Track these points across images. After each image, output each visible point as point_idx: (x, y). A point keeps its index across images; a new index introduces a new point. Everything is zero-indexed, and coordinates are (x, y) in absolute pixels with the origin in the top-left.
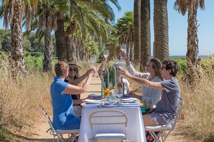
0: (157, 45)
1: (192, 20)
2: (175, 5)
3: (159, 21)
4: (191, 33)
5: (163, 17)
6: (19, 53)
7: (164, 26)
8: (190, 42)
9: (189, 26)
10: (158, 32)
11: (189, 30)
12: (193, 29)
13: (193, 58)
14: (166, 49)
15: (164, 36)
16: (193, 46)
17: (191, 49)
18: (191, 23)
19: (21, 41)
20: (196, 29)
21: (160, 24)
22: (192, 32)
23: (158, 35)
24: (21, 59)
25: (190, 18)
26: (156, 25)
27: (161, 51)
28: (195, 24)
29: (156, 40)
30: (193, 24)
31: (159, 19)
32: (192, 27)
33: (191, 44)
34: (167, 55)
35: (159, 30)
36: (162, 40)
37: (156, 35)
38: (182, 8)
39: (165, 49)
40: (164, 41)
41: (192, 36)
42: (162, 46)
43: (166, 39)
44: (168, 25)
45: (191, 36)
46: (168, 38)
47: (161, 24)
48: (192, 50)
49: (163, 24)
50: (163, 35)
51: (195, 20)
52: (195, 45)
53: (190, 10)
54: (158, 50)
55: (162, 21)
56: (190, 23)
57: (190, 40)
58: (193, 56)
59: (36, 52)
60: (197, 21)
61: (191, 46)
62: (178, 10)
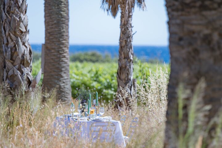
0: (49, 50)
1: (126, 25)
2: (103, 3)
3: (55, 9)
4: (124, 43)
7: (63, 18)
8: (123, 56)
9: (122, 34)
11: (122, 40)
12: (127, 38)
13: (126, 77)
15: (63, 35)
16: (127, 62)
17: (124, 66)
18: (125, 30)
20: (131, 37)
21: (57, 14)
22: (126, 43)
23: (52, 32)
25: (123, 22)
26: (50, 16)
27: (56, 60)
28: (129, 31)
29: (48, 42)
30: (128, 32)
31: (55, 6)
32: (126, 35)
33: (125, 58)
34: (67, 67)
35: (55, 24)
36: (59, 41)
37: (49, 33)
38: (112, 7)
39: (63, 58)
40: (63, 44)
41: (126, 47)
42: (58, 52)
43: (65, 40)
44: (68, 16)
45: (124, 47)
47: (59, 14)
48: (126, 67)
49: (61, 15)
50: (60, 33)
51: (130, 26)
52: (129, 60)
53: (123, 11)
54: (52, 59)
55: (60, 9)
56: (123, 29)
57: (122, 53)
58: (126, 75)
60: (133, 27)
61: (124, 61)
62: (107, 10)
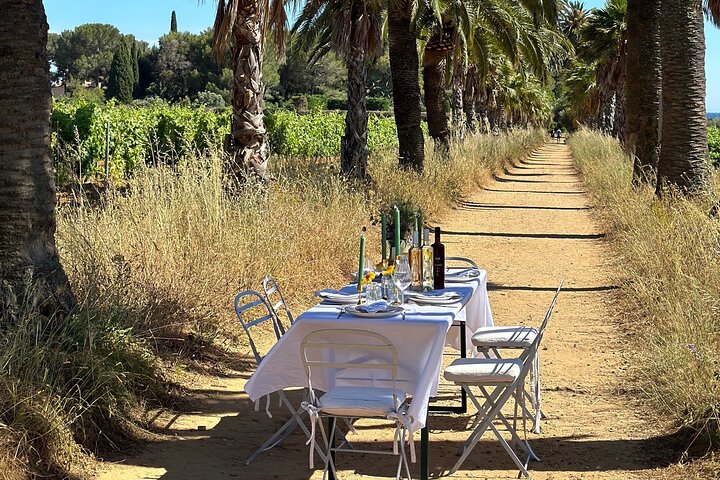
0: (668, 103)
3: (676, 32)
5: (689, 20)
6: (252, 127)
7: (691, 46)
10: (673, 64)
14: (696, 114)
15: (692, 77)
19: (257, 94)
21: (680, 40)
23: (671, 71)
24: (258, 143)
27: (681, 119)
29: (667, 88)
31: (676, 27)
34: (701, 131)
35: (677, 57)
36: (686, 87)
37: (668, 73)
39: (692, 115)
40: (692, 91)
43: (696, 85)
44: (703, 43)
46: (704, 82)
47: (683, 40)
49: (688, 41)
50: (687, 74)
55: (685, 32)
59: (373, 96)
